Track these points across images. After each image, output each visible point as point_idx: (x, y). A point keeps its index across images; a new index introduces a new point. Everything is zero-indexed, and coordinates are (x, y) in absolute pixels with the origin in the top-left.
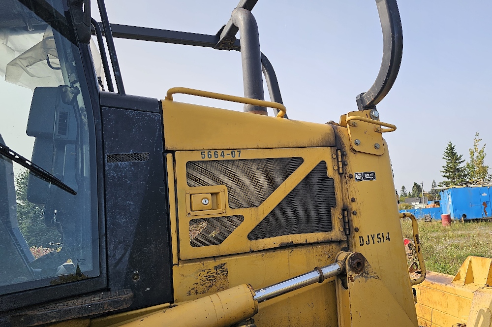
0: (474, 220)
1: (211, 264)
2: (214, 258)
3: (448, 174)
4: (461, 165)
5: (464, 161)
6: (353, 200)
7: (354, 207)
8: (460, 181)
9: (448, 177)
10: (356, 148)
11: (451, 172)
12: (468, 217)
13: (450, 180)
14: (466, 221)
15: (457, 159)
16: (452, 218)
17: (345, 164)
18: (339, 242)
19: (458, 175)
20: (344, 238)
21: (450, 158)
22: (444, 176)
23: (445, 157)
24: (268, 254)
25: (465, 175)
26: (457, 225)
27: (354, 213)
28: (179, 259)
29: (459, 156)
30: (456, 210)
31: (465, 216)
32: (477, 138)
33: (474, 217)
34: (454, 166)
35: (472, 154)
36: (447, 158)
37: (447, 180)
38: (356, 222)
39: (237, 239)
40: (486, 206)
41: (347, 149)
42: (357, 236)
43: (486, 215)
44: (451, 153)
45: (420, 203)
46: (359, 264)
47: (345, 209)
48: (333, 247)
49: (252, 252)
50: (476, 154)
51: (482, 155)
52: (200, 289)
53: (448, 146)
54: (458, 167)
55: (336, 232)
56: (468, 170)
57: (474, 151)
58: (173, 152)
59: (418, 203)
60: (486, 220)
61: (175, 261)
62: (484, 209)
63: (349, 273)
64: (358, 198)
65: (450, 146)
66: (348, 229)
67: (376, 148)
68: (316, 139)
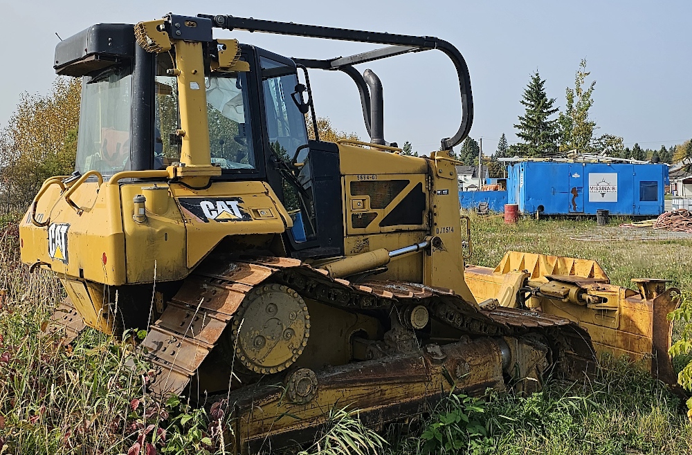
0: (554, 217)
1: (362, 238)
2: (363, 235)
3: (527, 132)
4: (550, 118)
5: (557, 110)
6: (435, 206)
7: (435, 211)
8: (545, 145)
9: (526, 138)
10: (439, 175)
11: (532, 128)
12: (547, 211)
13: (528, 142)
14: (542, 217)
15: (546, 107)
16: (521, 210)
17: (432, 185)
18: (425, 231)
19: (543, 135)
20: (428, 229)
21: (533, 103)
22: (519, 135)
23: (526, 101)
24: (389, 235)
25: (556, 136)
26: (527, 222)
27: (435, 214)
28: (347, 234)
29: (548, 101)
30: (529, 197)
31: (541, 208)
32: (583, 71)
33: (555, 212)
34: (539, 118)
35: (570, 100)
36: (529, 102)
37: (523, 141)
38: (436, 219)
39: (374, 226)
40: (576, 195)
41: (434, 174)
42: (435, 228)
43: (575, 209)
44: (537, 94)
45: (474, 176)
46: (438, 243)
47: (430, 211)
48: (422, 233)
49: (381, 233)
50: (577, 99)
51: (587, 102)
52: (356, 250)
53: (532, 81)
54: (545, 121)
55: (424, 225)
56: (561, 126)
57: (575, 94)
58: (344, 176)
59: (469, 177)
60: (572, 217)
61: (345, 235)
62: (573, 200)
63: (432, 247)
64: (438, 206)
65: (537, 80)
66: (431, 223)
67: (451, 175)
68: (418, 168)
